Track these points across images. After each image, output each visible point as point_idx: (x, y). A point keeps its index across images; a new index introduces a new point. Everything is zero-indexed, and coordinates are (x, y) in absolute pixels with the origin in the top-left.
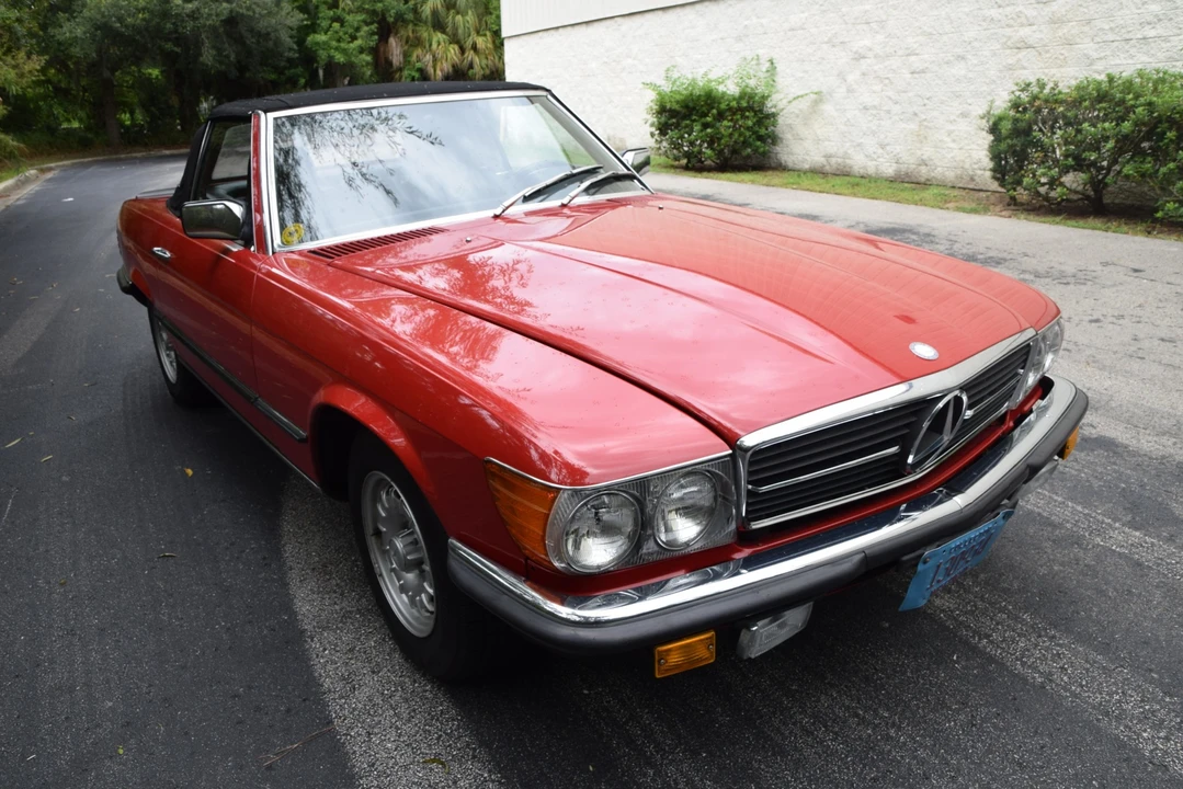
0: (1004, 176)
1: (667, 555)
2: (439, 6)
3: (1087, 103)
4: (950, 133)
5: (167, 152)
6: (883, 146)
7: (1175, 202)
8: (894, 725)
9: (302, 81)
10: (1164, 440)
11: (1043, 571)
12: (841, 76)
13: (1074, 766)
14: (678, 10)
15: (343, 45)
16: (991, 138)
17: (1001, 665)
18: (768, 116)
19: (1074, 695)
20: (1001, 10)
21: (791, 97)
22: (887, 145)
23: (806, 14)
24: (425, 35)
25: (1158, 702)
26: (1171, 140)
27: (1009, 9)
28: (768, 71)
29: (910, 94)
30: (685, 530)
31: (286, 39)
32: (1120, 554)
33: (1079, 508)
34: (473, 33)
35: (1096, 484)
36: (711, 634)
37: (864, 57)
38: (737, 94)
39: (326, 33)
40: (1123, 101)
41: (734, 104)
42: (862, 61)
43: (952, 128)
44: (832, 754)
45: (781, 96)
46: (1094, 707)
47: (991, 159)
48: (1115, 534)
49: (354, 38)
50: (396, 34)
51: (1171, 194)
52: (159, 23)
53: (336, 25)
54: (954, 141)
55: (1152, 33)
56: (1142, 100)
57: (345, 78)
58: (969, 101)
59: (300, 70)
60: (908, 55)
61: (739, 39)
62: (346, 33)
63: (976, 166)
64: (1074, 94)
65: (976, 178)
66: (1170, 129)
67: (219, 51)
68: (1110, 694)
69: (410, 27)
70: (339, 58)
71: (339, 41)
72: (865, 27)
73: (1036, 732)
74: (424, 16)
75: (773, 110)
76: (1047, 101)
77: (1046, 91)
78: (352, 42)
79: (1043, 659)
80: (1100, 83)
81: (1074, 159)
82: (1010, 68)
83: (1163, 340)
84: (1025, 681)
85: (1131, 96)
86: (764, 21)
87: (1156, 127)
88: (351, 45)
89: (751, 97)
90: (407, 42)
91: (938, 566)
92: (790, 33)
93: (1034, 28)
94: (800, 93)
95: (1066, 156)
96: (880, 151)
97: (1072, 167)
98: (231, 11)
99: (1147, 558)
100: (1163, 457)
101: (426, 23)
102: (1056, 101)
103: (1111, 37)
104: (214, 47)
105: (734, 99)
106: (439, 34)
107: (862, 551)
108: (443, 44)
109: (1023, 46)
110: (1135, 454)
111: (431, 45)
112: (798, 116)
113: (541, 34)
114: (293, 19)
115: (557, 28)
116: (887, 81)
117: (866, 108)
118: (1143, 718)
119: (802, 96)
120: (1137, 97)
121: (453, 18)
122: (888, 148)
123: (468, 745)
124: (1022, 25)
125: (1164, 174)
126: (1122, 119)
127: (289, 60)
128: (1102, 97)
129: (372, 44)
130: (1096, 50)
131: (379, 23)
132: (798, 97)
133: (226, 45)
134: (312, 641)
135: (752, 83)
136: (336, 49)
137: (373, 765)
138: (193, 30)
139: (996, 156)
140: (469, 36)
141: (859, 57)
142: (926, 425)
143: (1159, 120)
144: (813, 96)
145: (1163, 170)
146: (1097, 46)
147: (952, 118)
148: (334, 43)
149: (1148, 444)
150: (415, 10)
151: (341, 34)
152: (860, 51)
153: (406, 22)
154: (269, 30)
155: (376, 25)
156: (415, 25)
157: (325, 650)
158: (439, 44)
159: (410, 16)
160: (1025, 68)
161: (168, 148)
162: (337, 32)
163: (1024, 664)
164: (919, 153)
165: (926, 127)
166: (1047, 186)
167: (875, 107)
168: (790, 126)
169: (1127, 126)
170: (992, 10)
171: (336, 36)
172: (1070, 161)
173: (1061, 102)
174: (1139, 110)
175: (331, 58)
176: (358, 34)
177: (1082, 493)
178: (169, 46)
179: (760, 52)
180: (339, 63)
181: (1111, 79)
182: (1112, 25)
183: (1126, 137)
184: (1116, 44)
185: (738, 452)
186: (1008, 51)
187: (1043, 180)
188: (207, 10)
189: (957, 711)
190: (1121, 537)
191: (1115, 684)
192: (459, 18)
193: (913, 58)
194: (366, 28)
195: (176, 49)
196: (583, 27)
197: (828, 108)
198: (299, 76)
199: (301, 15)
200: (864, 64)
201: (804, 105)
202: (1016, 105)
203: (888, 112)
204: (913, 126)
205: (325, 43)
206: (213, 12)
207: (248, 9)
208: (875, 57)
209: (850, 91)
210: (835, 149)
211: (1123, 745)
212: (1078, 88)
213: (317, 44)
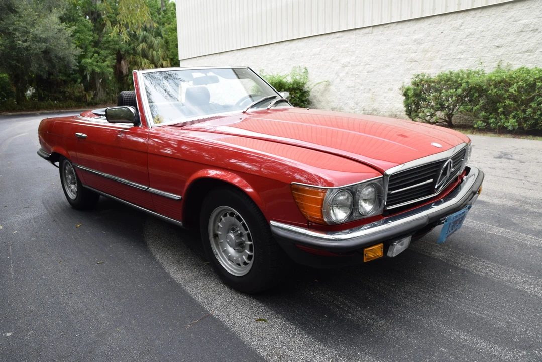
0: (410, 113)
1: (362, 217)
2: (145, 47)
3: (443, 82)
4: (385, 97)
5: (10, 114)
6: (357, 103)
7: (481, 121)
8: (436, 292)
9: (79, 81)
10: (502, 199)
11: (472, 243)
12: (337, 74)
13: (505, 298)
14: (262, 47)
15: (99, 64)
16: (405, 98)
17: (468, 271)
18: (305, 92)
19: (497, 278)
20: (402, 47)
21: (315, 84)
22: (359, 103)
23: (320, 48)
24: (139, 60)
25: (528, 277)
26: (476, 97)
27: (407, 46)
28: (304, 73)
29: (367, 81)
30: (367, 207)
31: (73, 61)
32: (498, 235)
33: (478, 222)
34: (161, 60)
35: (482, 215)
36: (382, 244)
37: (347, 66)
38: (292, 83)
39: (91, 59)
40: (456, 82)
41: (291, 87)
42: (346, 68)
43: (385, 95)
44: (417, 303)
45: (311, 83)
46: (506, 281)
47: (405, 106)
48: (495, 230)
49: (104, 61)
50: (125, 59)
51: (478, 118)
52: (8, 52)
53: (96, 55)
54: (387, 100)
55: (462, 57)
56: (464, 81)
57: (100, 79)
58: (393, 84)
59: (78, 75)
60: (366, 65)
61: (290, 59)
62: (100, 59)
63: (397, 111)
64: (437, 79)
65: (397, 115)
66: (476, 92)
67: (40, 65)
68: (511, 277)
69: (131, 56)
70: (98, 70)
71: (97, 62)
72: (346, 54)
73: (489, 290)
74: (138, 51)
75: (308, 89)
76: (427, 82)
77: (426, 77)
78: (104, 62)
79: (483, 268)
80: (447, 75)
81: (440, 105)
82: (408, 70)
83: (490, 168)
84: (479, 276)
85: (459, 79)
86: (302, 51)
87: (470, 91)
88: (103, 64)
89: (298, 84)
90: (130, 63)
91: (450, 224)
92: (313, 57)
93: (417, 54)
94: (319, 82)
95: (436, 104)
96: (356, 106)
97: (439, 108)
98: (47, 47)
99: (509, 236)
100: (503, 205)
101: (139, 54)
102: (430, 82)
103: (447, 58)
104: (37, 64)
105: (291, 85)
106: (145, 60)
107: (427, 215)
108: (147, 64)
109: (412, 61)
110: (493, 204)
111: (141, 65)
112: (318, 92)
113: (198, 58)
114: (77, 51)
115: (206, 56)
116: (357, 76)
117: (349, 88)
118: (524, 282)
119: (320, 83)
120: (461, 80)
121: (152, 53)
122: (359, 104)
123: (272, 314)
124: (412, 53)
125: (475, 110)
126: (456, 89)
127: (74, 70)
128: (448, 80)
129: (114, 64)
130: (442, 63)
131: (116, 54)
132: (319, 83)
133: (43, 63)
134: (185, 286)
135: (298, 78)
136: (96, 66)
137: (234, 324)
138: (26, 55)
139: (407, 105)
140: (159, 60)
141: (344, 66)
142: (441, 172)
143: (471, 89)
144: (325, 83)
145: (475, 108)
146: (442, 61)
147: (386, 90)
148: (95, 63)
149: (496, 201)
150: (134, 49)
151: (98, 59)
152: (345, 64)
153: (129, 54)
154: (65, 56)
155: (115, 55)
156: (134, 55)
157: (193, 289)
158: (145, 64)
159: (132, 52)
160: (414, 70)
161: (11, 112)
162: (96, 58)
163: (476, 271)
164: (373, 106)
165: (375, 95)
166: (429, 117)
167: (352, 87)
168: (315, 96)
169: (459, 91)
170: (399, 47)
171: (96, 60)
172: (438, 106)
173: (433, 82)
174: (463, 85)
175: (93, 71)
176: (107, 59)
177: (478, 218)
178: (14, 63)
179: (301, 65)
180: (97, 73)
181: (451, 73)
182: (447, 53)
183: (459, 95)
184: (449, 60)
185: (385, 177)
186: (407, 63)
187: (428, 114)
188: (34, 46)
189: (458, 286)
190: (497, 230)
191: (511, 273)
192: (154, 52)
193: (367, 66)
194: (110, 57)
195: (18, 64)
196: (218, 55)
197: (332, 88)
198: (78, 78)
199: (81, 50)
200: (346, 69)
201: (322, 87)
202: (415, 84)
203: (358, 89)
204: (370, 95)
205: (90, 63)
206: (37, 47)
207: (55, 46)
208: (352, 66)
209: (341, 80)
210: (336, 105)
211: (520, 291)
212: (439, 76)
213: (87, 63)
